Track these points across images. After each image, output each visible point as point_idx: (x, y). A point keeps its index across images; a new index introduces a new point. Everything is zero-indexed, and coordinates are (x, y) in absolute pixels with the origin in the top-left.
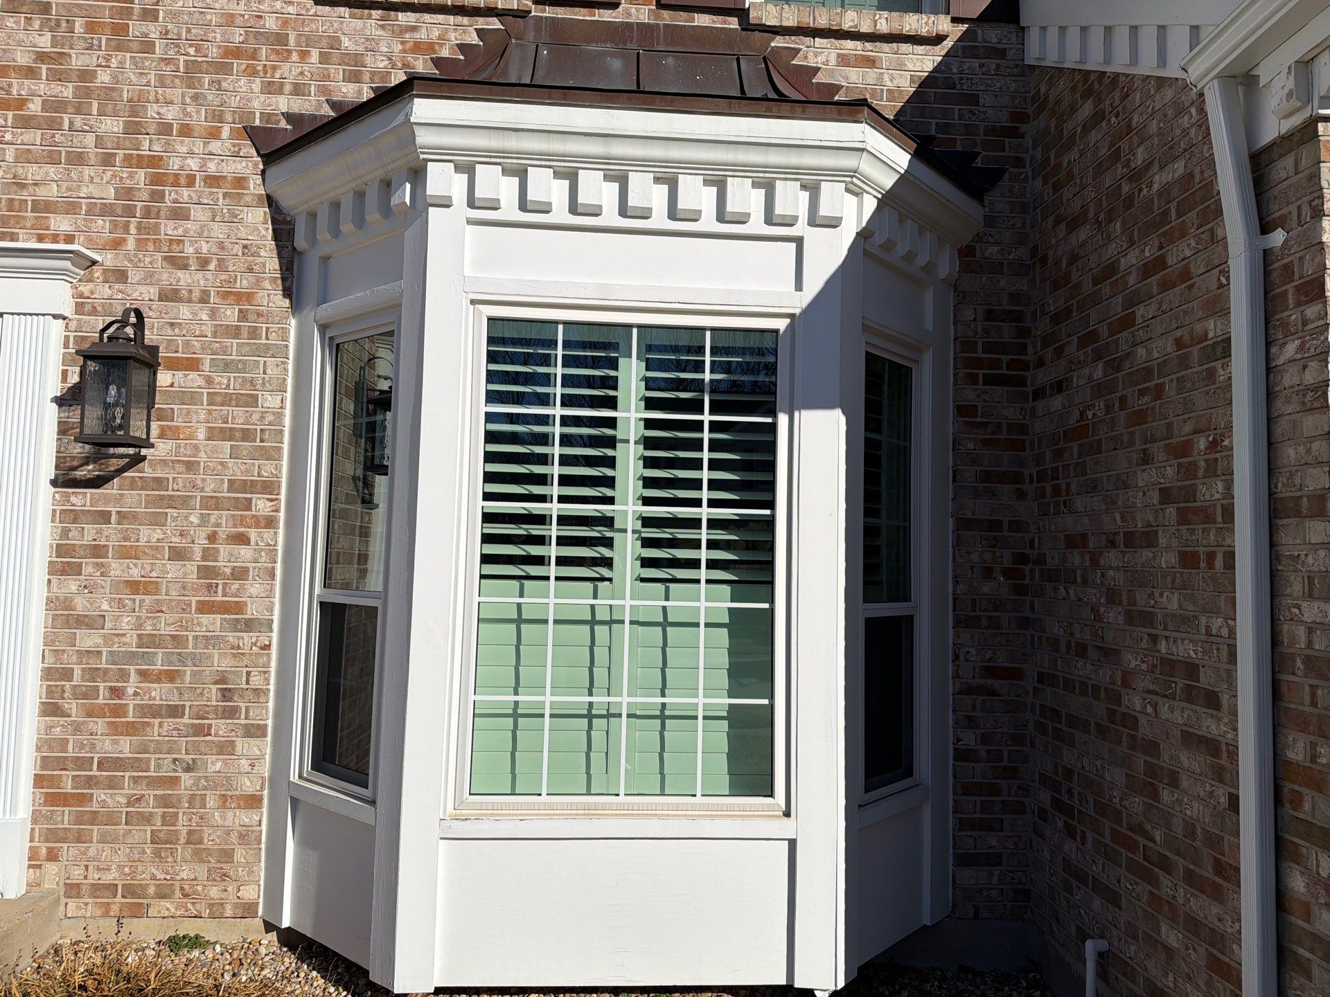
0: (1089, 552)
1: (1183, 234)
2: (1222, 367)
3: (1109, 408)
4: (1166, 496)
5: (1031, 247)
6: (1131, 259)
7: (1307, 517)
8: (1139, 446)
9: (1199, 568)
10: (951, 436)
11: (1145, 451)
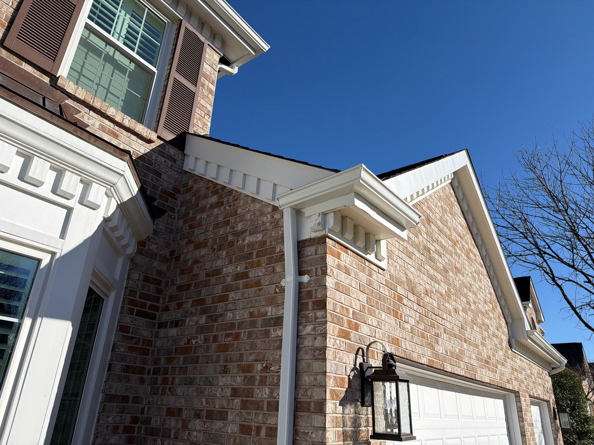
0: (182, 419)
1: (259, 265)
2: (274, 330)
3: (206, 340)
4: (235, 392)
5: (171, 250)
6: (229, 270)
7: (313, 412)
8: (222, 363)
9: (251, 435)
10: (112, 342)
11: (225, 366)
